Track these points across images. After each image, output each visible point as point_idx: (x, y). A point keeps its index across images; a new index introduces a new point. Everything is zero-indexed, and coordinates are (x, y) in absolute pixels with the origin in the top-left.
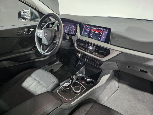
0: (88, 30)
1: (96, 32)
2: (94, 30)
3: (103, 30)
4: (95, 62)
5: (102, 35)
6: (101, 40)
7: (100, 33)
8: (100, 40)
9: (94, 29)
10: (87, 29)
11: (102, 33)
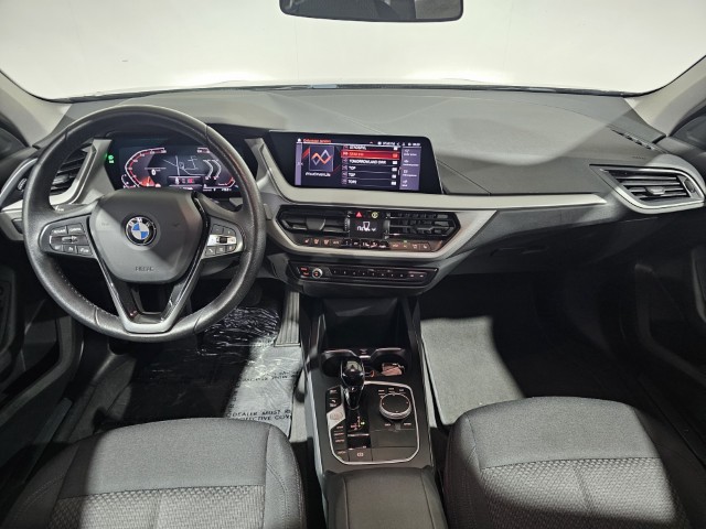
0: (325, 157)
1: (367, 162)
2: (356, 155)
3: (396, 149)
4: (406, 275)
5: (398, 166)
6: (404, 185)
7: (389, 162)
8: (397, 189)
9: (355, 150)
10: (316, 154)
11: (399, 162)
